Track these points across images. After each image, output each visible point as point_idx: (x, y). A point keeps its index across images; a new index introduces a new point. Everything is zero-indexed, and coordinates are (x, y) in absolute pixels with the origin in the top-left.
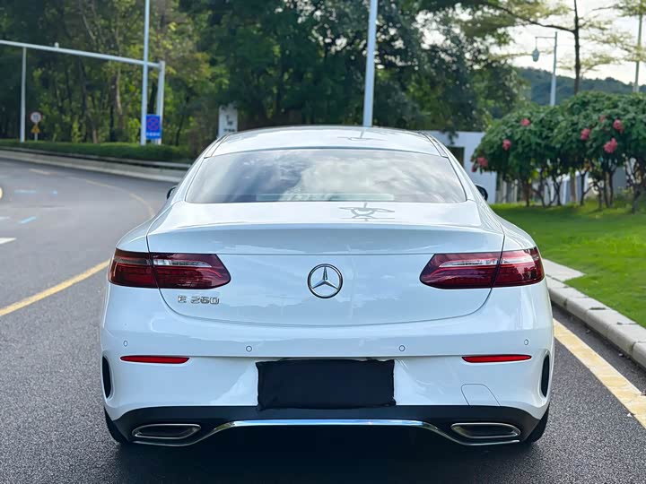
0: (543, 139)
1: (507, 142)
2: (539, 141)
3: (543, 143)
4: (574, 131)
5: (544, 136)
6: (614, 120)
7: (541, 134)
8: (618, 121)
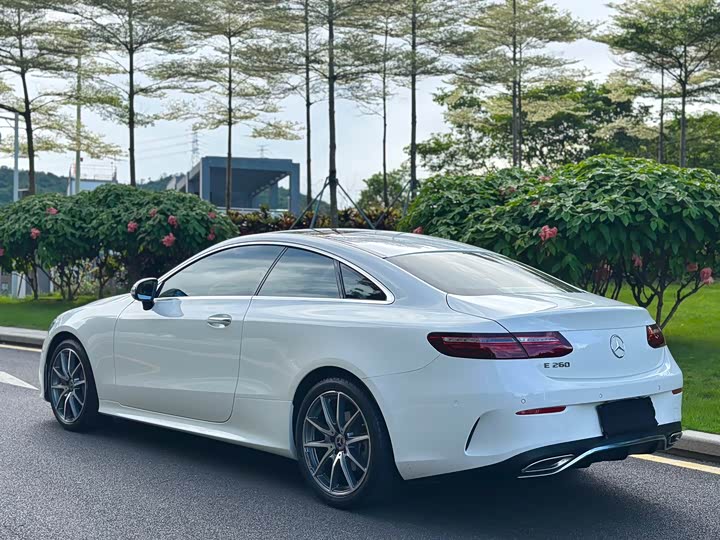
0: (77, 229)
1: (35, 232)
2: (74, 231)
3: (78, 233)
4: (118, 223)
5: (77, 226)
6: (168, 216)
7: (74, 224)
8: (171, 217)
